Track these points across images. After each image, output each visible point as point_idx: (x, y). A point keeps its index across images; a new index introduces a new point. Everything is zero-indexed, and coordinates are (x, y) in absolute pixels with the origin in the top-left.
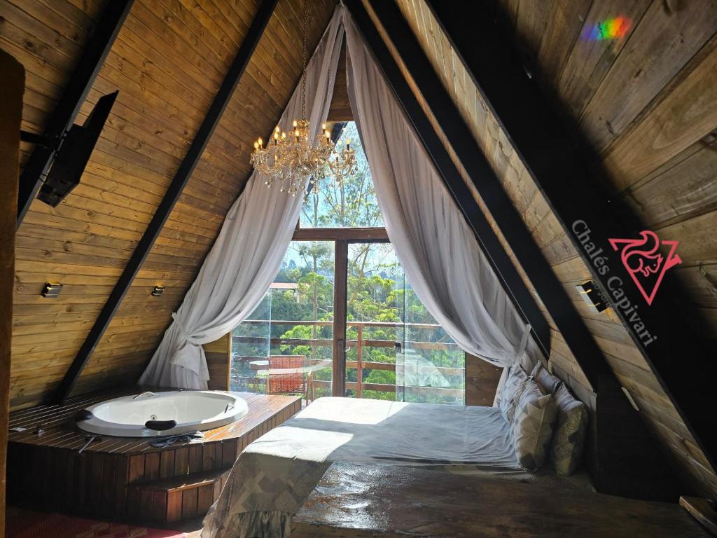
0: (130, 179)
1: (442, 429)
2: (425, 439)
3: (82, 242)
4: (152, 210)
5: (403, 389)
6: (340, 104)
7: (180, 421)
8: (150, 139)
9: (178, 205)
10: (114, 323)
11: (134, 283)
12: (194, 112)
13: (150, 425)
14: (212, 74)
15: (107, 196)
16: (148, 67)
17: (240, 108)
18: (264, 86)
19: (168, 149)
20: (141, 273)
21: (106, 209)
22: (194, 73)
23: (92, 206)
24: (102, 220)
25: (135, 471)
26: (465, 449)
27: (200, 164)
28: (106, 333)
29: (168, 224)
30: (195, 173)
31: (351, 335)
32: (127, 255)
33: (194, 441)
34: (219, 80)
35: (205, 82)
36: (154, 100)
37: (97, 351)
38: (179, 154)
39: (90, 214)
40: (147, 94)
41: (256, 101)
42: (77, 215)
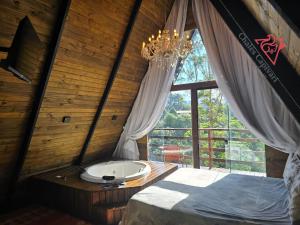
0: (92, 70)
1: (244, 192)
2: (232, 199)
3: (76, 99)
4: (105, 83)
5: (230, 161)
6: (190, 21)
7: (117, 176)
8: (98, 50)
9: (116, 79)
10: (96, 132)
11: (102, 115)
12: (117, 36)
13: (104, 178)
14: (123, 16)
15: (83, 78)
16: (91, 16)
17: (140, 30)
18: (152, 18)
19: (108, 55)
20: (104, 110)
21: (84, 84)
22: (114, 16)
23: (77, 83)
24: (83, 88)
25: (96, 200)
26: (255, 208)
27: (123, 59)
28: (93, 136)
29: (113, 88)
30: (122, 64)
31: (202, 135)
32: (97, 103)
33: (120, 187)
34: (128, 18)
35: (121, 20)
36: (97, 32)
37: (92, 143)
38: (114, 56)
39: (77, 86)
40: (93, 30)
41: (148, 26)
42: (71, 87)
